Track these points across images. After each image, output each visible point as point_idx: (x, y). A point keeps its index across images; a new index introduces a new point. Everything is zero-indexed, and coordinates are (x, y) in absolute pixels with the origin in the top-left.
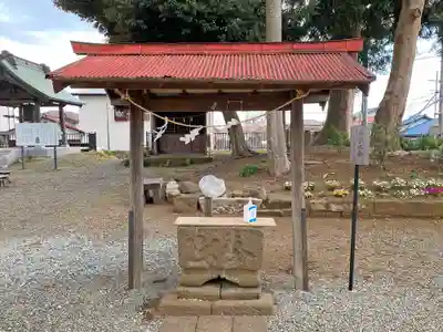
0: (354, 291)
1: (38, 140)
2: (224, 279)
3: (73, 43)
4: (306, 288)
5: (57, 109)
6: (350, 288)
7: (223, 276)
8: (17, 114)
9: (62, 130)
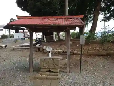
0: (81, 74)
1: (18, 37)
2: (51, 71)
3: (17, 16)
4: (70, 73)
5: (23, 30)
6: (80, 73)
7: (50, 70)
8: (15, 31)
9: (24, 35)
